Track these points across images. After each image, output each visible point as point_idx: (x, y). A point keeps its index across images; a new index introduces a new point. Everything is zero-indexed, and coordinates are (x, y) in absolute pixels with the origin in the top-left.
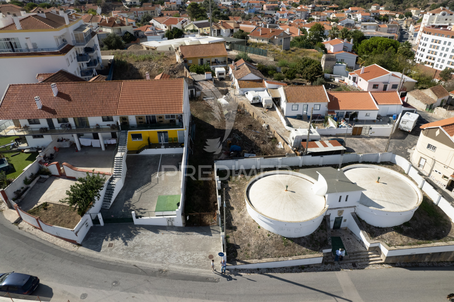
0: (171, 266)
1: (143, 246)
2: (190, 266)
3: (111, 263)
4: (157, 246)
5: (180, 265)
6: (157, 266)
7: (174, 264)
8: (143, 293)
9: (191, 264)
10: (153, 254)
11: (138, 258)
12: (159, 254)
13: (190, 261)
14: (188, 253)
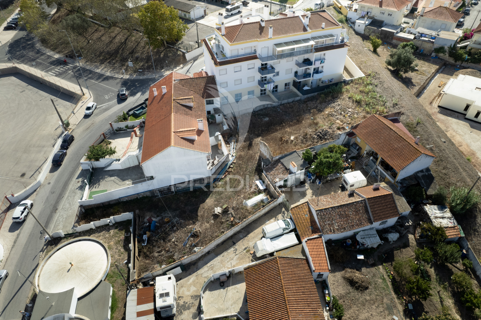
0: (59, 213)
1: (74, 196)
2: (56, 223)
3: (67, 187)
4: (73, 203)
5: (58, 217)
6: (60, 207)
7: (59, 214)
8: (43, 205)
9: (57, 223)
10: (68, 203)
11: (68, 196)
12: (68, 205)
13: (59, 222)
14: (64, 220)
